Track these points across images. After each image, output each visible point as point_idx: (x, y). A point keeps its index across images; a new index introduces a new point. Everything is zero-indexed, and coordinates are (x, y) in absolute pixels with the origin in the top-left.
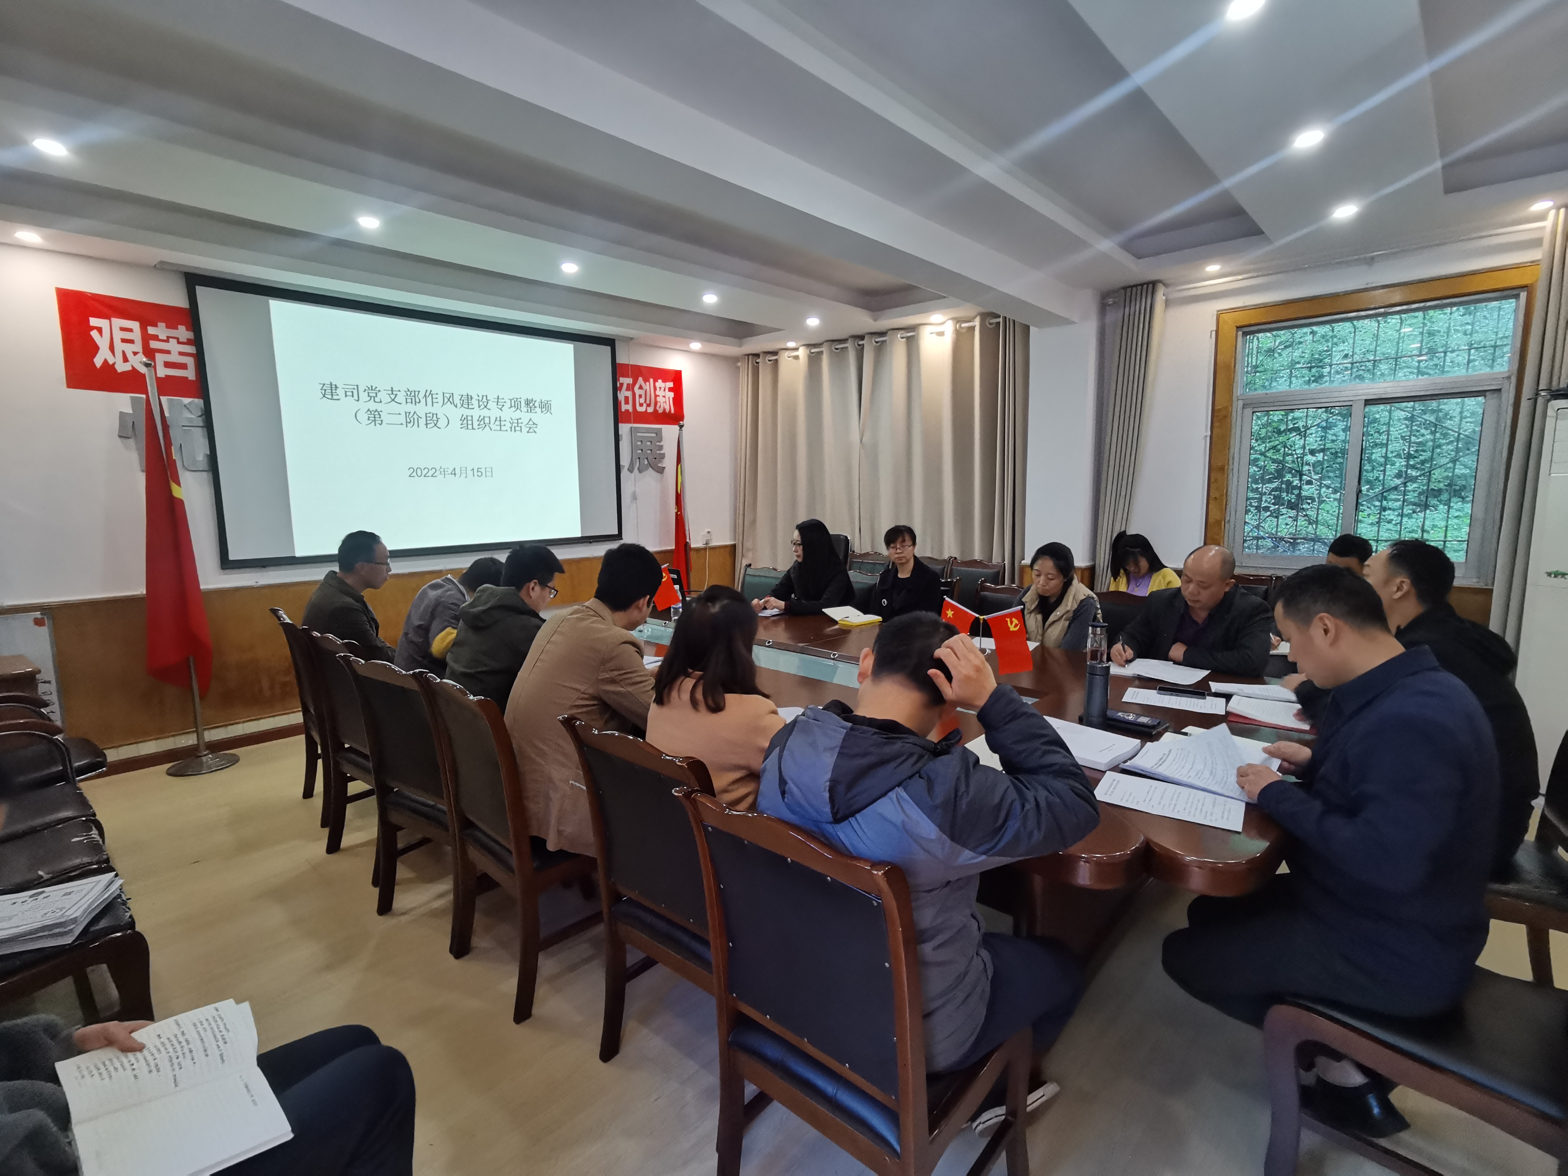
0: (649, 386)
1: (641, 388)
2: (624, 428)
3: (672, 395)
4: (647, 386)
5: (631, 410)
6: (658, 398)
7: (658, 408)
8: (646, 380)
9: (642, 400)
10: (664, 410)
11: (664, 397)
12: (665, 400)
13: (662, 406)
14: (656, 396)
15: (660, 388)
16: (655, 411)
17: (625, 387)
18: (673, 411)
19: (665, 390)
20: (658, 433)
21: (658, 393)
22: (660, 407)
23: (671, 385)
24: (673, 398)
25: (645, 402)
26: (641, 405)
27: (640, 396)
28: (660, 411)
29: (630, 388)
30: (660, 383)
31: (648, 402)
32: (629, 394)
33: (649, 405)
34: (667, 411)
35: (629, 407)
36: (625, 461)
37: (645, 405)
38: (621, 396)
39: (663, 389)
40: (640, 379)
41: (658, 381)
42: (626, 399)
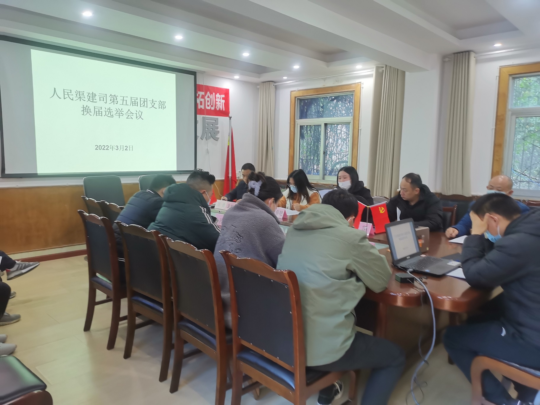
1: (208, 97)
2: (199, 117)
3: (224, 101)
4: (211, 97)
5: (203, 108)
6: (217, 102)
8: (211, 93)
9: (209, 104)
10: (220, 109)
11: (220, 102)
12: (220, 104)
14: (216, 102)
15: (218, 98)
16: (215, 109)
17: (200, 96)
18: (224, 110)
19: (220, 99)
20: (216, 120)
21: (217, 100)
22: (218, 107)
23: (223, 96)
24: (224, 103)
26: (208, 106)
27: (208, 101)
28: (218, 109)
29: (203, 97)
31: (212, 104)
32: (202, 100)
33: (212, 106)
34: (221, 109)
35: (202, 107)
36: (199, 134)
37: (210, 106)
38: (198, 101)
40: (208, 92)
41: (217, 94)
42: (201, 102)
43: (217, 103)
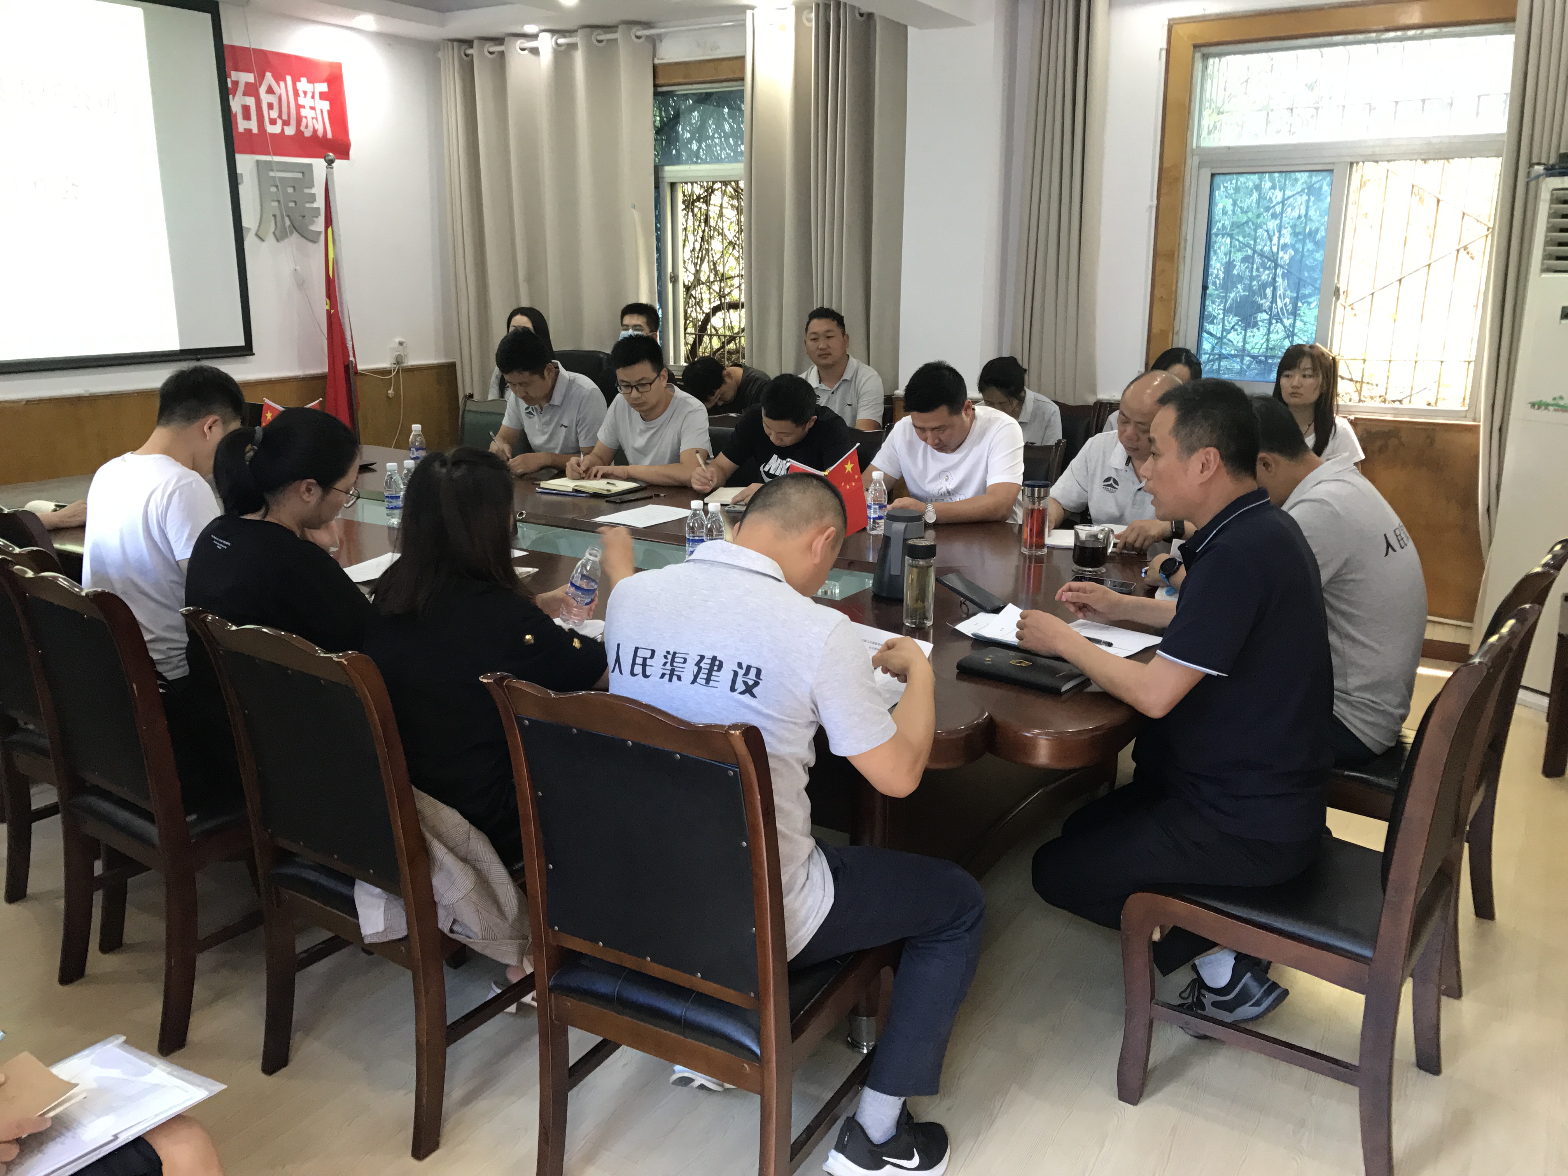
0: (284, 88)
1: (270, 91)
2: (245, 163)
3: (325, 105)
4: (280, 89)
5: (255, 130)
6: (302, 110)
7: (302, 128)
8: (279, 78)
9: (274, 114)
10: (315, 131)
11: (313, 108)
12: (315, 115)
13: (310, 125)
14: (299, 107)
15: (305, 93)
16: (299, 132)
17: (241, 88)
18: (330, 135)
19: (313, 97)
20: (308, 173)
21: (301, 100)
22: (307, 127)
23: (323, 87)
24: (329, 112)
25: (280, 116)
26: (273, 122)
27: (270, 106)
28: (308, 133)
29: (252, 90)
30: (303, 84)
31: (285, 117)
32: (250, 101)
33: (286, 123)
34: (320, 133)
35: (253, 125)
36: (249, 221)
37: (279, 122)
38: (236, 105)
39: (309, 95)
40: (269, 75)
41: (300, 81)
42: (246, 109)
43: (303, 112)
